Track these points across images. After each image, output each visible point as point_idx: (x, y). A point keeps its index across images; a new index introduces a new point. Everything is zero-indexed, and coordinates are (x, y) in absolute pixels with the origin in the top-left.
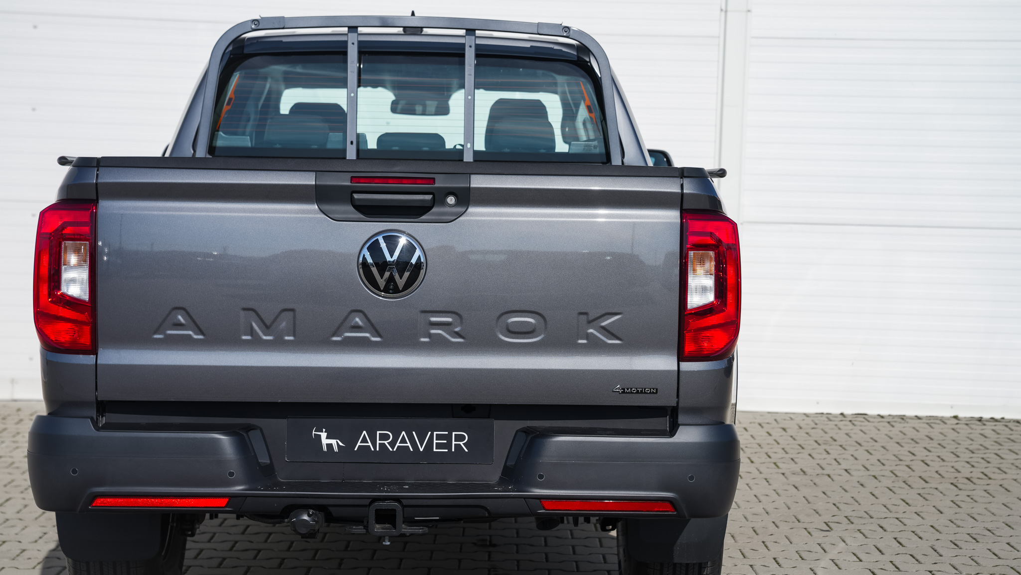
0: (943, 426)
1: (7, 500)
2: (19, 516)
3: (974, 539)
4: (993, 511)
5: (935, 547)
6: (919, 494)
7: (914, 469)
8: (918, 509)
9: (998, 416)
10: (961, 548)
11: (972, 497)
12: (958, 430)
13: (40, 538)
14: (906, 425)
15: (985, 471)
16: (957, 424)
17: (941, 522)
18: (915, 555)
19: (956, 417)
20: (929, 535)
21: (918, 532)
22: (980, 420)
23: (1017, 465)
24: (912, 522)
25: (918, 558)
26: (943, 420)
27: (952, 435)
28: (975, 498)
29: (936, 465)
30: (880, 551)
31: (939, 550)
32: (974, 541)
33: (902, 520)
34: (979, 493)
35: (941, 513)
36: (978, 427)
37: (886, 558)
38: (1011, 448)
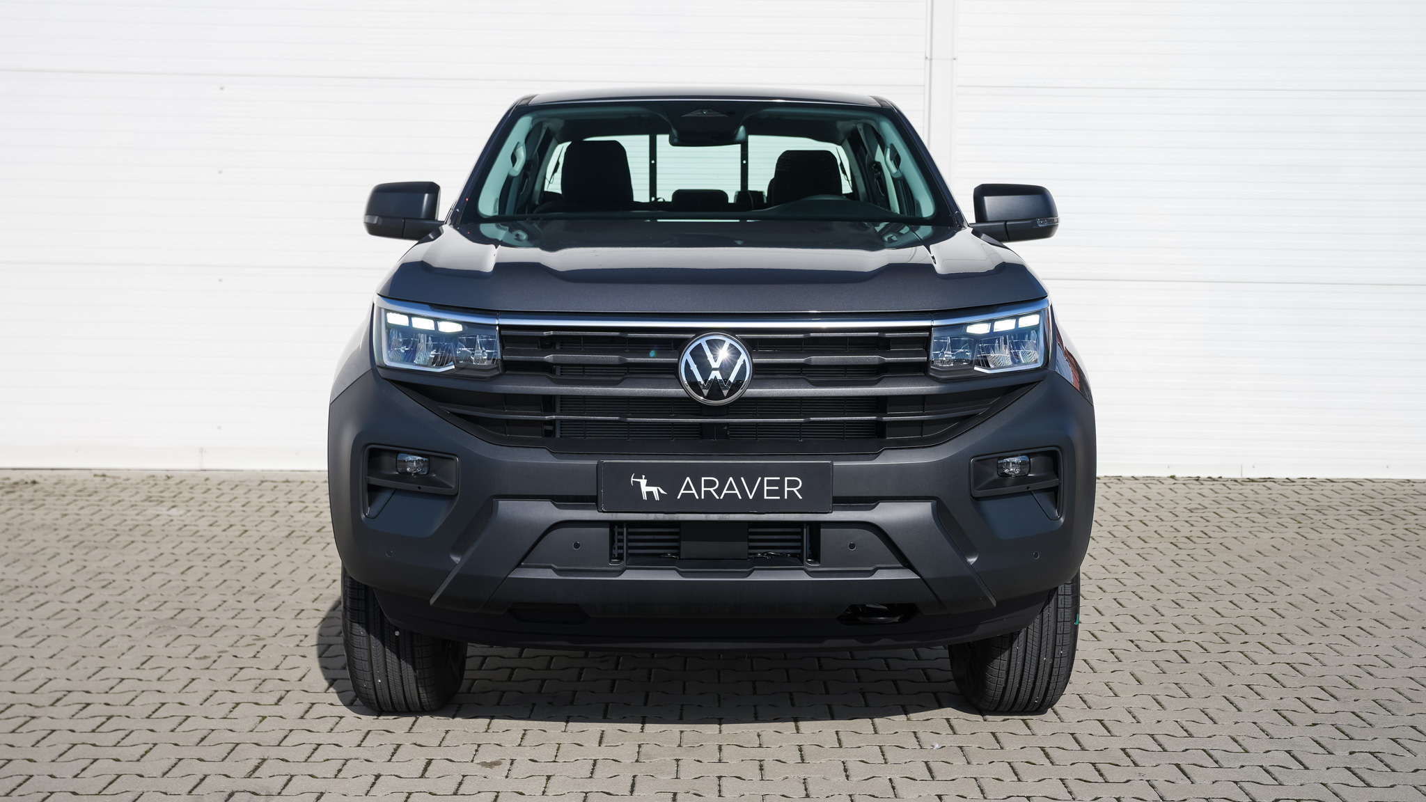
0: (1160, 486)
1: (189, 568)
2: (200, 584)
3: (1196, 598)
4: (1214, 569)
5: (1157, 607)
6: (1138, 554)
7: (1132, 529)
8: (1138, 570)
9: (1215, 476)
10: (1183, 608)
11: (1192, 556)
12: (1176, 490)
13: (220, 606)
14: (1122, 485)
15: (1205, 530)
16: (1175, 484)
17: (1161, 582)
18: (1136, 616)
19: (1173, 477)
20: (1151, 595)
21: (1138, 592)
22: (1198, 479)
23: (1237, 523)
24: (1132, 582)
25: (1139, 618)
26: (1160, 481)
27: (1171, 495)
28: (1196, 557)
29: (1155, 525)
30: (1100, 612)
31: (1160, 610)
32: (1196, 600)
33: (1122, 580)
34: (1199, 552)
35: (1162, 572)
36: (1196, 487)
37: (1106, 619)
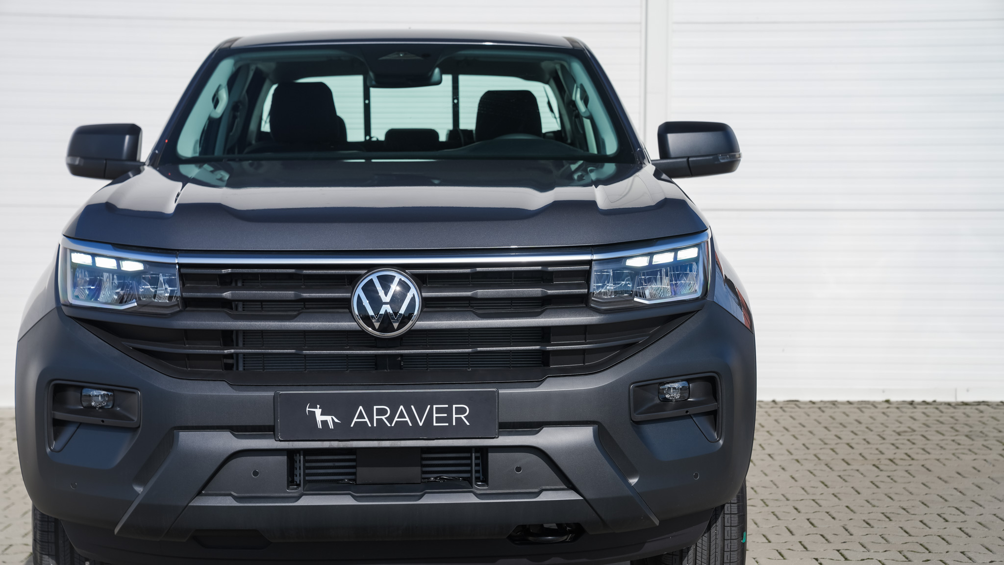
0: (873, 410)
3: (888, 518)
4: (911, 490)
5: (847, 527)
6: (839, 476)
7: (838, 452)
8: (835, 491)
9: (930, 399)
10: (873, 527)
11: (892, 477)
12: (889, 414)
14: (837, 410)
15: (909, 452)
16: (888, 408)
17: (857, 502)
18: (825, 535)
19: (887, 401)
20: (843, 515)
21: (832, 513)
22: (912, 403)
23: (942, 445)
24: (828, 502)
26: (874, 405)
27: (881, 418)
28: (895, 478)
29: (861, 448)
31: (850, 529)
32: (888, 520)
33: (818, 501)
34: (899, 474)
35: (859, 493)
36: (909, 411)
38: (938, 429)
